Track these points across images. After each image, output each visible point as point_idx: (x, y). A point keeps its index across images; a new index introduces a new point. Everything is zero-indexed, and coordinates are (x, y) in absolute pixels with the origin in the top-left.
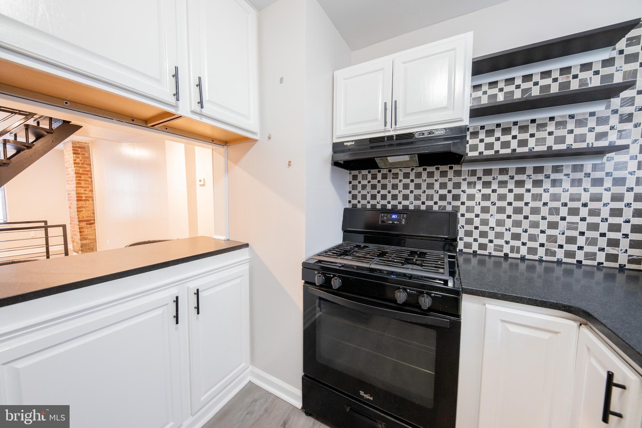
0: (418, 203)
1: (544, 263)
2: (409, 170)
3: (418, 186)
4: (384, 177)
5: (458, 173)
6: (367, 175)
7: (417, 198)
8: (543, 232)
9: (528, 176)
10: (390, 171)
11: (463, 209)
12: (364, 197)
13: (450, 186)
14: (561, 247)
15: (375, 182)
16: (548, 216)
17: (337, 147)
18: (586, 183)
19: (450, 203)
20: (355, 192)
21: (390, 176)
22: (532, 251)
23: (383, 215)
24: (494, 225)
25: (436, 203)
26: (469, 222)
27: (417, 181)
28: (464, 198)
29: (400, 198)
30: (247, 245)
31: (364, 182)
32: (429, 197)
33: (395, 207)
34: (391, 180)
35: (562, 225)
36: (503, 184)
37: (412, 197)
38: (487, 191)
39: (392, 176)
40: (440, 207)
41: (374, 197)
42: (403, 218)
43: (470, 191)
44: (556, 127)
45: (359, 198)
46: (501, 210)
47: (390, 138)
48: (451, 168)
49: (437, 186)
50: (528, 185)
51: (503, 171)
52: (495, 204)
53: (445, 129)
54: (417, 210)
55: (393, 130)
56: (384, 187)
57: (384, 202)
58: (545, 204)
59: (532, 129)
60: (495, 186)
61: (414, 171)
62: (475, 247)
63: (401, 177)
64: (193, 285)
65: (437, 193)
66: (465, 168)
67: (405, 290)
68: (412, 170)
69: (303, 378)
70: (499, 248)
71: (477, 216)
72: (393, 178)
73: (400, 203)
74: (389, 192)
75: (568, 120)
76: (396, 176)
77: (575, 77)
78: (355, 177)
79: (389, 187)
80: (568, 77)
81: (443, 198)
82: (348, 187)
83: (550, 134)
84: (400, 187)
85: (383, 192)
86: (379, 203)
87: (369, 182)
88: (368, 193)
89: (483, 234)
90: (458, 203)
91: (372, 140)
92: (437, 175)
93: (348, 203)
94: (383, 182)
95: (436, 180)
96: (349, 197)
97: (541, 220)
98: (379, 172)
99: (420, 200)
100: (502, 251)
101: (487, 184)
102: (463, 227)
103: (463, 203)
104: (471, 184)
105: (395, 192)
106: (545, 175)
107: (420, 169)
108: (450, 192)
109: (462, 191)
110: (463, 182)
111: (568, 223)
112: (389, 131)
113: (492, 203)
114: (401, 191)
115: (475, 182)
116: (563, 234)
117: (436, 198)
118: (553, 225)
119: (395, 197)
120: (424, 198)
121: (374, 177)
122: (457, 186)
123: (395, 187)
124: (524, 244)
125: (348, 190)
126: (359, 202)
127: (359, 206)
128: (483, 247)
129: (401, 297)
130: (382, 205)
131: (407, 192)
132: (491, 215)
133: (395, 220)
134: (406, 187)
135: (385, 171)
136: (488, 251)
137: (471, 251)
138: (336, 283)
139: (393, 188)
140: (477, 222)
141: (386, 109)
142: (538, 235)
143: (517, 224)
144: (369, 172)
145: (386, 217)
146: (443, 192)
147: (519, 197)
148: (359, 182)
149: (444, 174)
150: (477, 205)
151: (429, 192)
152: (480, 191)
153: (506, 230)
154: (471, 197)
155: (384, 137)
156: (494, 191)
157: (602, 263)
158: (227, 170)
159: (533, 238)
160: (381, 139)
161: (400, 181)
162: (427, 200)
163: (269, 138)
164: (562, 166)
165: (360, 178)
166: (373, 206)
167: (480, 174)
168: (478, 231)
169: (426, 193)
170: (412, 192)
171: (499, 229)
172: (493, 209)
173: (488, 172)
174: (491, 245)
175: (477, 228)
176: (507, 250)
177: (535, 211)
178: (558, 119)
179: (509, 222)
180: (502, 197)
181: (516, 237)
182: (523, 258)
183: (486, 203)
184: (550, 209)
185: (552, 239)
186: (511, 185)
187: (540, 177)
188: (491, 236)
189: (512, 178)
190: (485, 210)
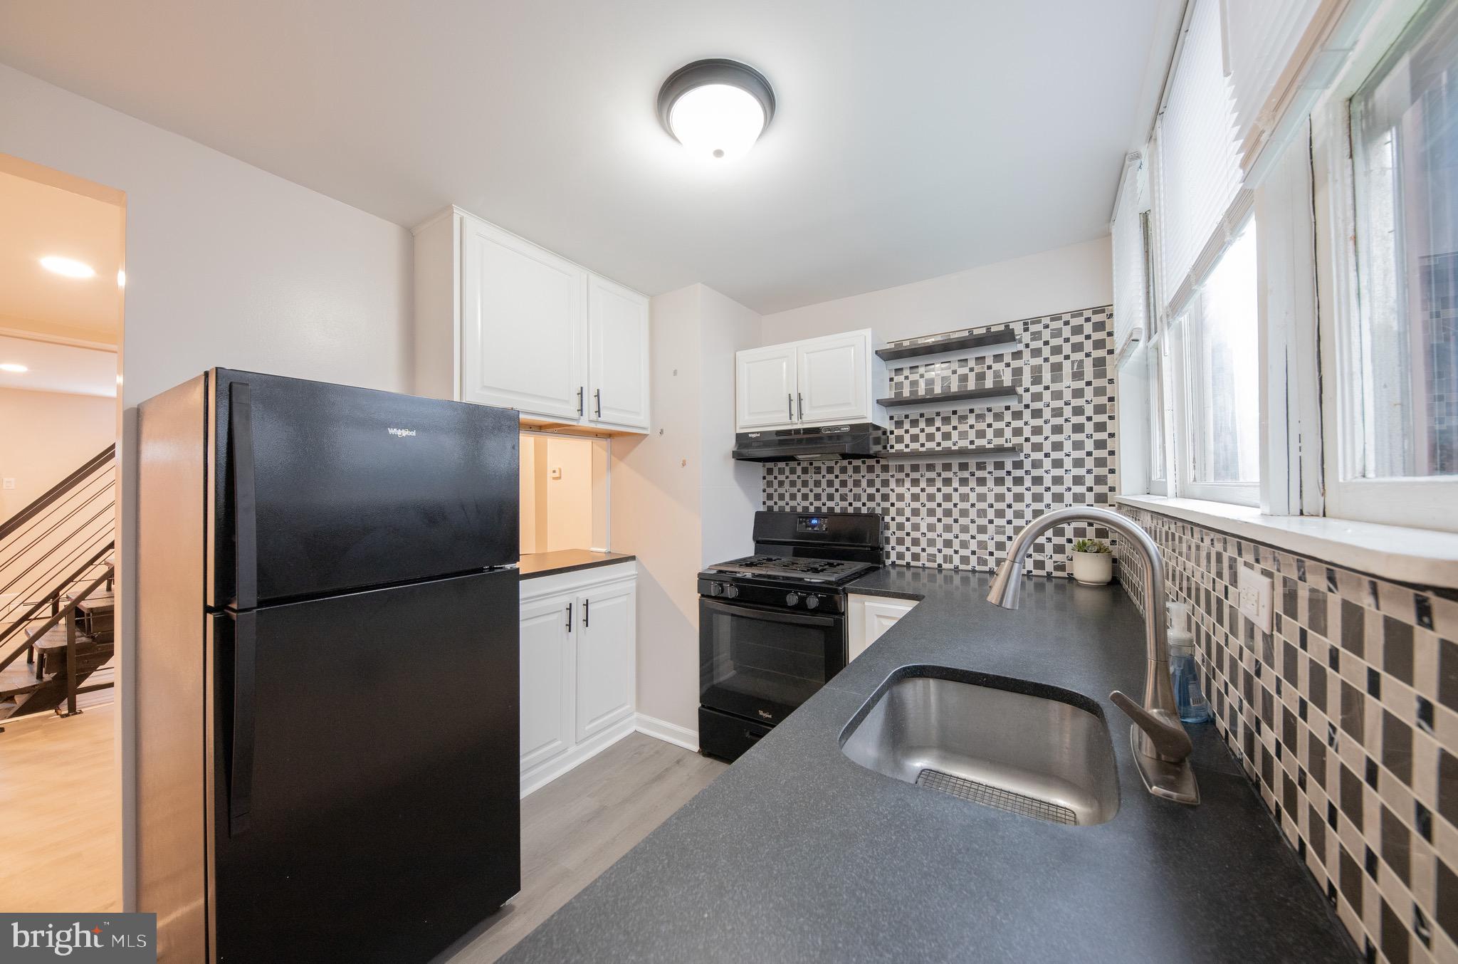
0: (845, 504)
1: (977, 574)
2: (832, 464)
3: (844, 484)
4: (805, 471)
5: (885, 469)
6: (784, 468)
7: (843, 498)
8: (973, 537)
9: (955, 473)
10: (811, 464)
11: (893, 511)
12: (782, 497)
13: (878, 484)
14: (991, 554)
15: (794, 477)
16: (976, 519)
17: (742, 439)
18: (1009, 482)
19: (879, 505)
20: (770, 490)
21: (811, 470)
22: (965, 560)
23: (801, 520)
24: (925, 531)
25: (864, 504)
26: (900, 527)
27: (842, 477)
28: (893, 498)
29: (824, 498)
30: (633, 558)
31: (781, 478)
32: (857, 497)
33: (818, 509)
34: (813, 475)
35: (991, 528)
36: (931, 482)
37: (837, 496)
38: (916, 490)
39: (814, 470)
40: (868, 509)
41: (793, 497)
42: (824, 523)
43: (899, 490)
44: (976, 420)
45: (776, 498)
46: (931, 513)
47: (797, 431)
48: (877, 463)
49: (864, 483)
50: (956, 484)
51: (930, 467)
52: (924, 506)
53: (849, 425)
54: (844, 514)
55: (800, 423)
56: (805, 484)
57: (806, 504)
58: (973, 505)
59: (954, 422)
60: (923, 484)
61: (839, 465)
62: (908, 558)
63: (824, 472)
64: (583, 596)
65: (865, 491)
66: (892, 463)
67: (796, 593)
68: (836, 463)
69: (699, 710)
70: (932, 558)
71: (908, 520)
72: (815, 473)
73: (824, 504)
74: (811, 491)
75: (986, 413)
76: (818, 470)
77: (989, 367)
78: (770, 471)
79: (811, 484)
80: (983, 368)
81: (871, 498)
82: (762, 484)
83: (972, 427)
84: (824, 484)
85: (804, 490)
86: (800, 504)
87: (787, 477)
88: (786, 492)
89: (916, 542)
90: (887, 505)
91: (778, 433)
92: (863, 470)
93: (762, 505)
94: (804, 477)
95: (863, 477)
96: (763, 497)
97: (970, 524)
98: (799, 464)
99: (847, 500)
100: (935, 562)
101: (915, 482)
102: (894, 533)
103: (893, 505)
104: (900, 482)
105: (818, 490)
106: (971, 473)
107: (845, 463)
108: (878, 491)
109: (891, 490)
110: (891, 480)
111: (996, 526)
112: (797, 424)
113: (922, 504)
114: (825, 490)
115: (904, 479)
116: (992, 539)
117: (864, 499)
118: (982, 529)
120: (850, 499)
121: (793, 471)
122: (885, 483)
123: (817, 484)
124: (956, 552)
125: (762, 488)
126: (776, 503)
127: (776, 509)
128: (916, 557)
129: (792, 599)
130: (803, 507)
131: (832, 490)
132: (922, 519)
133: (813, 526)
134: (830, 484)
135: (805, 464)
136: (921, 563)
137: (904, 563)
138: (731, 592)
139: (815, 486)
140: (908, 526)
141: (790, 400)
142: (969, 541)
143: (948, 528)
144: (787, 465)
145: (805, 522)
146: (872, 490)
147: (948, 498)
148: (776, 478)
149: (871, 469)
150: (907, 505)
151: (856, 490)
152: (909, 489)
153: (938, 536)
154: (900, 497)
155: (791, 430)
156: (923, 490)
157: (1031, 572)
158: (610, 467)
159: (964, 545)
160: (788, 432)
161: (823, 477)
162: (854, 500)
163: (661, 432)
164: (985, 463)
165: (776, 472)
166: (793, 508)
167: (907, 470)
168: (909, 538)
169: (853, 492)
170: (837, 490)
171: (930, 535)
172: (923, 511)
173: (915, 468)
174: (924, 555)
175: (908, 534)
176: (940, 560)
177: (964, 513)
178: (977, 412)
179: (940, 527)
180: (931, 498)
181: (948, 544)
182: (956, 569)
183: (916, 505)
184: (978, 511)
185: (982, 545)
186: (939, 484)
187: (966, 474)
188: (924, 543)
189: (939, 475)
190: (916, 512)
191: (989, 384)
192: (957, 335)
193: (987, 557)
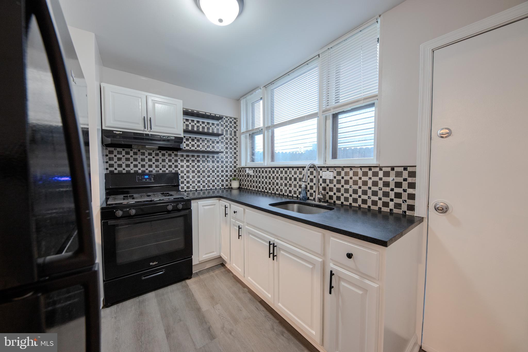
0: (158, 169)
1: (207, 190)
2: (151, 151)
3: (157, 160)
4: (135, 154)
5: (176, 155)
6: (121, 151)
7: (157, 166)
8: (206, 179)
9: (201, 158)
10: (139, 151)
11: (179, 172)
12: (120, 166)
13: (173, 161)
15: (128, 156)
16: (207, 173)
17: (107, 134)
18: (215, 162)
19: (174, 169)
20: (111, 162)
22: (204, 186)
23: (138, 176)
24: (191, 178)
25: (167, 169)
26: (182, 177)
27: (156, 157)
28: (179, 167)
29: (147, 166)
31: (120, 156)
32: (164, 166)
33: (143, 172)
34: (140, 156)
36: (193, 161)
37: (154, 166)
38: (188, 164)
39: (141, 154)
40: (169, 171)
41: (128, 166)
42: (152, 177)
43: (182, 164)
44: (207, 142)
45: (116, 166)
46: (193, 172)
47: (147, 135)
48: (173, 153)
49: (167, 161)
50: (201, 162)
51: (193, 156)
52: (191, 169)
53: (175, 137)
54: (157, 173)
55: (148, 131)
56: (135, 160)
57: (136, 169)
58: (206, 169)
59: (201, 141)
60: (191, 162)
61: (154, 152)
63: (146, 154)
65: (167, 164)
66: (179, 153)
67: (171, 204)
68: (153, 151)
70: (194, 187)
71: (185, 174)
72: (141, 155)
73: (147, 169)
74: (139, 163)
75: (210, 140)
77: (211, 126)
78: (111, 152)
79: (139, 160)
80: (209, 126)
81: (170, 166)
82: (105, 159)
83: (206, 144)
84: (147, 160)
85: (135, 163)
86: (132, 169)
87: (123, 156)
88: (123, 163)
89: (188, 182)
91: (135, 134)
92: (167, 155)
93: (105, 170)
94: (135, 157)
95: (166, 158)
96: (106, 166)
97: (205, 175)
98: (131, 150)
99: (159, 167)
100: (195, 188)
101: (188, 161)
102: (180, 179)
104: (182, 161)
105: (144, 163)
107: (158, 152)
108: (173, 164)
109: (179, 164)
110: (178, 160)
111: (212, 175)
112: (146, 131)
113: (190, 169)
114: (147, 163)
115: (183, 160)
116: (211, 179)
117: (167, 167)
118: (209, 177)
119: (143, 166)
120: (161, 167)
121: (127, 153)
122: (176, 161)
123: (143, 160)
124: (201, 184)
125: (105, 161)
127: (116, 172)
128: (188, 187)
129: (170, 208)
130: (134, 171)
131: (151, 163)
132: (190, 174)
133: (146, 179)
134: (150, 160)
135: (135, 150)
136: (190, 189)
137: (184, 190)
138: (133, 212)
140: (185, 177)
143: (199, 177)
144: (123, 150)
145: (141, 177)
146: (170, 164)
147: (198, 167)
148: (115, 156)
149: (170, 155)
150: (185, 169)
151: (163, 163)
152: (185, 163)
153: (196, 179)
154: (182, 166)
155: (143, 134)
156: (190, 164)
157: (221, 188)
159: (204, 182)
161: (146, 157)
162: (162, 167)
164: (209, 156)
165: (115, 153)
166: (128, 171)
167: (185, 156)
168: (186, 181)
169: (162, 164)
170: (154, 163)
171: (193, 179)
172: (191, 171)
173: (188, 156)
174: (191, 187)
175: (185, 180)
176: (196, 187)
177: (204, 172)
178: (207, 140)
179: (196, 176)
180: (193, 166)
181: (199, 182)
182: (201, 190)
183: (188, 169)
184: (208, 171)
185: (209, 181)
186: (196, 162)
187: (204, 159)
188: (191, 182)
189: (196, 159)
190: (188, 172)
191: (211, 131)
192: (201, 113)
193: (210, 185)
